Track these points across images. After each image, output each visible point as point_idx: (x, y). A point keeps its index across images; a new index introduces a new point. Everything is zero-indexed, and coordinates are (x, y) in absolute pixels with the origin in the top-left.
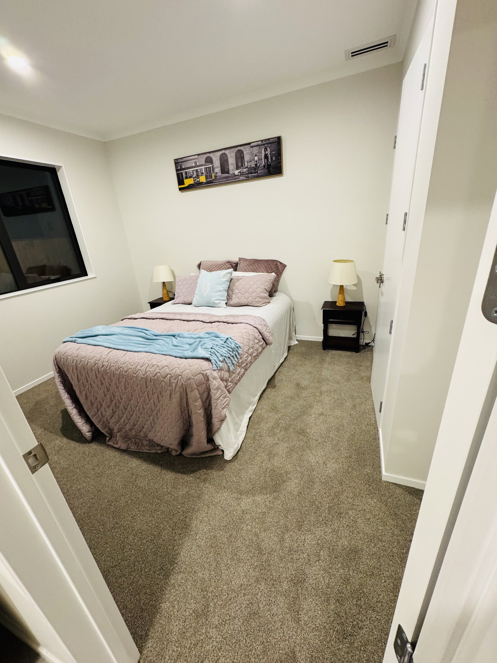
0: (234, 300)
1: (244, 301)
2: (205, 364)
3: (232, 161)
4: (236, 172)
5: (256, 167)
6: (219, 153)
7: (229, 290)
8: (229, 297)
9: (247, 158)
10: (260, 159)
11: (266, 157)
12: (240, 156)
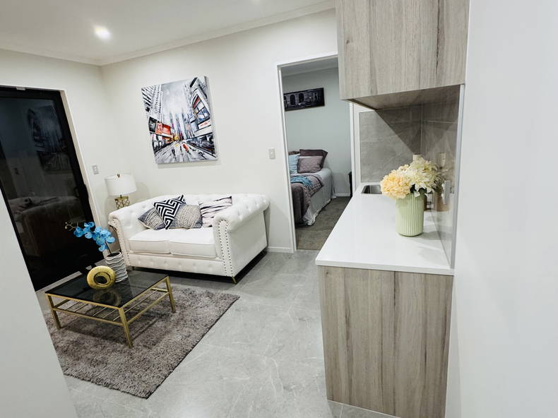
0: (301, 170)
1: (306, 170)
2: (301, 184)
3: (297, 98)
4: (299, 104)
5: (310, 102)
6: (290, 95)
7: (298, 165)
8: (298, 169)
9: (305, 97)
10: (312, 98)
11: (316, 97)
12: (301, 97)
